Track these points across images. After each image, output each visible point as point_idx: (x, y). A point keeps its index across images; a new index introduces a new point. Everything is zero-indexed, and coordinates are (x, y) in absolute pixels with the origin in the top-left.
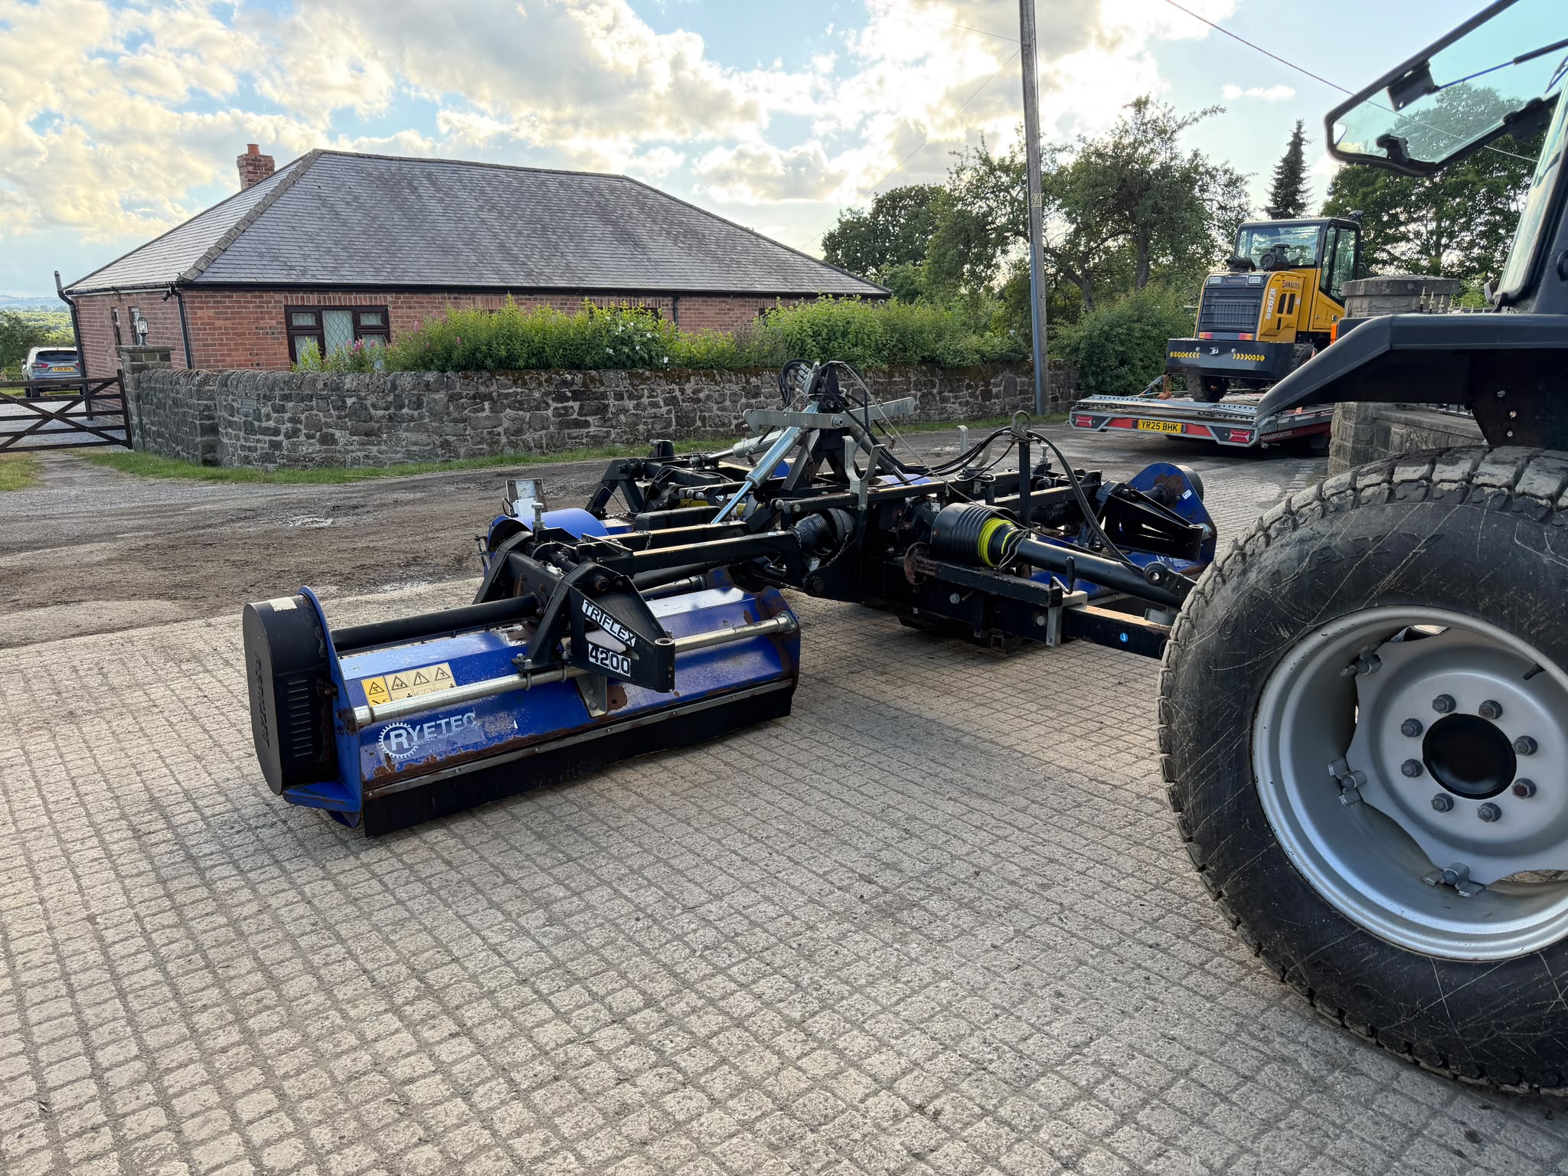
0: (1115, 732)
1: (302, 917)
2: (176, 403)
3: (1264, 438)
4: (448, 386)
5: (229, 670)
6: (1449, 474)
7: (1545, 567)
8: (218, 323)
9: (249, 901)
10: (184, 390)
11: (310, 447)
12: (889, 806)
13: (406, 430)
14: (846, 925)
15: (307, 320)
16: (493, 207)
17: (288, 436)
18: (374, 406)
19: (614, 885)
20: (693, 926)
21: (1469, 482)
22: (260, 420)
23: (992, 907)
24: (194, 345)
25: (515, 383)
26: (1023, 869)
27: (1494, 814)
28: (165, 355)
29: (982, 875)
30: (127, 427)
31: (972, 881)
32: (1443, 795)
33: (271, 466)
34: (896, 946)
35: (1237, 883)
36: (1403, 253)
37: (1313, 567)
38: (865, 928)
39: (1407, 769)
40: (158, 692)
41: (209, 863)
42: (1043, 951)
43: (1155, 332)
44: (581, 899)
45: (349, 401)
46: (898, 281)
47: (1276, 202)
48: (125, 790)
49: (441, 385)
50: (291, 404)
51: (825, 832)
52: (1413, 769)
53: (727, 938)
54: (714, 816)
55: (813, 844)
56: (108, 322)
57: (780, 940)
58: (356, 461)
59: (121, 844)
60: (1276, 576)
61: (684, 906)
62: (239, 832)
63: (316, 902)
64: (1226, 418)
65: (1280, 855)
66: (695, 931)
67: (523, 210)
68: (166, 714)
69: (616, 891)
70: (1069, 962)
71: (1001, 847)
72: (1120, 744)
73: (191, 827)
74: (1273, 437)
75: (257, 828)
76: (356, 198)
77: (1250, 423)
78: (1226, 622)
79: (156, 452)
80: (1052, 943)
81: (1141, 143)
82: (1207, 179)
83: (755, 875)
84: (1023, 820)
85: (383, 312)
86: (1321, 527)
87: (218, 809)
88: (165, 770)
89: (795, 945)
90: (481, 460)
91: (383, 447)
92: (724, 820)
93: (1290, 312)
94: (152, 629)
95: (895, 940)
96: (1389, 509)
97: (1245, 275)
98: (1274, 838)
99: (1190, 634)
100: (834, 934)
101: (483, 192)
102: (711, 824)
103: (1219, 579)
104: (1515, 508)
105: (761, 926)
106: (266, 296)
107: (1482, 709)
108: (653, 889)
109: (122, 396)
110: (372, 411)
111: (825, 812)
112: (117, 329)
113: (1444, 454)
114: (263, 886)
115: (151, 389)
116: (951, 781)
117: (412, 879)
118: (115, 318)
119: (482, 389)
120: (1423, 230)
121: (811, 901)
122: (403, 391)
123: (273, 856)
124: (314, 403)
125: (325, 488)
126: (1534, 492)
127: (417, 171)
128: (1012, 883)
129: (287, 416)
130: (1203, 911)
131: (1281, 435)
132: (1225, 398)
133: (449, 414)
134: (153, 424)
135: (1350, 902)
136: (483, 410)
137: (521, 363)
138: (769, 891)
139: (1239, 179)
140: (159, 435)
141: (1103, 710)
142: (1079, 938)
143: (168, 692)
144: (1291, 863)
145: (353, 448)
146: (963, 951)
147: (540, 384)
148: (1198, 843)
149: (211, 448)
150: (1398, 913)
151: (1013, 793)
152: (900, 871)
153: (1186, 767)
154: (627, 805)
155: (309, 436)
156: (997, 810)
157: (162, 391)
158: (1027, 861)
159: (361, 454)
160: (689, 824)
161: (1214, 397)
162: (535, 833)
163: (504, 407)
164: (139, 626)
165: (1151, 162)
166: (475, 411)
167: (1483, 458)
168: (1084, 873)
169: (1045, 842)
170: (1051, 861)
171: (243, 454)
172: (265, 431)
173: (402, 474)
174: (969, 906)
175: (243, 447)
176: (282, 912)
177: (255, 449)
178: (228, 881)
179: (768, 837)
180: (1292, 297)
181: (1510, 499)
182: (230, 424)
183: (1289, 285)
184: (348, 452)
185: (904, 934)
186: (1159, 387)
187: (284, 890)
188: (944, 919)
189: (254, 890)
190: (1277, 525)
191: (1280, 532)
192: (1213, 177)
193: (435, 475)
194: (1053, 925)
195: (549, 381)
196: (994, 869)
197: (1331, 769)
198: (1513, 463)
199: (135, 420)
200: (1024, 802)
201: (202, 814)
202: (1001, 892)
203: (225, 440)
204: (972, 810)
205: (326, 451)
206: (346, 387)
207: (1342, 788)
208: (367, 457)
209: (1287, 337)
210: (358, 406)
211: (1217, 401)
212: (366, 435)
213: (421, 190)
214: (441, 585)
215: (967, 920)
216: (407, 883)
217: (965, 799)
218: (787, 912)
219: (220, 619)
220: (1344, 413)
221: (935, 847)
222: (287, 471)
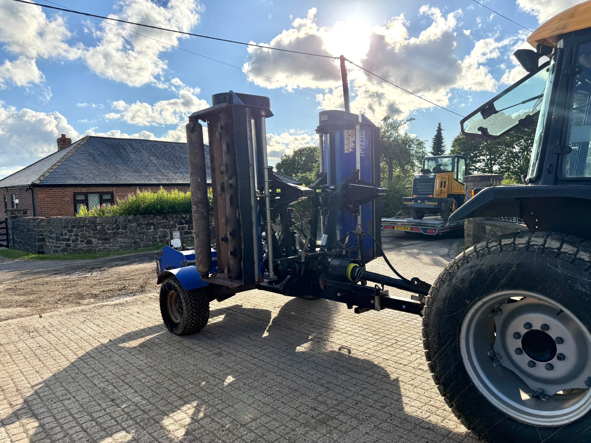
0: (402, 344)
1: (82, 438)
2: (28, 230)
3: (440, 232)
4: (137, 221)
5: (50, 335)
6: (521, 241)
7: (560, 274)
8: (46, 199)
9: (60, 432)
10: (32, 225)
11: (83, 246)
12: (320, 378)
13: (120, 238)
14: (307, 428)
15: (82, 198)
16: (155, 155)
17: (73, 241)
18: (108, 229)
19: (212, 417)
20: (245, 432)
21: (528, 244)
22: (62, 236)
23: (364, 417)
24: (37, 208)
25: (163, 219)
26: (374, 400)
27: (551, 367)
28: (25, 213)
29: (359, 404)
30: (8, 240)
31: (355, 407)
32: (531, 361)
33: (66, 253)
34: (328, 435)
35: (459, 400)
36: (479, 166)
37: (476, 277)
38: (315, 429)
39: (517, 352)
40: (20, 345)
41: (42, 417)
42: (386, 433)
43: (397, 196)
44: (199, 423)
45: (98, 227)
46: (304, 179)
47: (434, 150)
48: (6, 387)
49: (134, 220)
50: (75, 229)
51: (296, 390)
52: (519, 351)
53: (260, 437)
54: (250, 386)
55: (291, 396)
56: (2, 200)
57: (281, 436)
58: (100, 250)
59: (4, 410)
60: (463, 281)
61: (241, 424)
62: (55, 403)
63: (88, 430)
64: (426, 225)
65: (474, 388)
66: (246, 434)
67: (166, 156)
68: (24, 354)
69: (213, 419)
70: (396, 437)
71: (365, 392)
72: (405, 348)
73: (34, 402)
74: (443, 231)
75: (62, 400)
76: (102, 153)
77: (434, 227)
78: (446, 298)
79: (19, 249)
80: (389, 430)
81: (387, 131)
82: (411, 142)
83: (269, 409)
84: (372, 381)
85: (112, 194)
86: (477, 262)
87: (46, 393)
88: (23, 378)
89: (287, 438)
90: (150, 248)
91: (111, 245)
92: (254, 388)
93: (445, 187)
94: (18, 319)
95: (327, 433)
96: (501, 254)
97: (427, 175)
98: (471, 381)
99: (432, 303)
100: (303, 433)
101: (151, 150)
102: (249, 390)
103: (441, 282)
104: (546, 253)
105: (273, 431)
106: (66, 189)
107: (542, 327)
108: (228, 417)
109: (7, 228)
110: (107, 231)
111: (295, 382)
112: (6, 202)
113: (516, 235)
114: (66, 425)
115: (18, 225)
116: (343, 367)
117: (128, 418)
118: (5, 198)
119: (151, 221)
120: (485, 158)
121: (292, 419)
122: (120, 223)
123: (70, 412)
124: (84, 228)
125: (87, 261)
126: (552, 247)
127: (126, 143)
128: (371, 406)
129: (73, 234)
130: (445, 413)
131: (446, 231)
132: (424, 218)
133: (137, 231)
134: (18, 238)
135: (502, 405)
136: (151, 229)
137: (166, 211)
138: (275, 416)
139: (422, 142)
140: (20, 242)
141: (396, 335)
142: (399, 427)
143: (25, 345)
144: (479, 391)
145: (99, 245)
146: (355, 436)
147: (173, 219)
148: (442, 384)
149: (42, 247)
150: (521, 409)
151: (367, 370)
152: (327, 405)
153: (435, 355)
154: (215, 383)
155: (82, 241)
156: (362, 377)
157: (23, 225)
158: (375, 397)
159: (102, 247)
160: (240, 390)
161: (421, 218)
162: (178, 397)
163: (159, 228)
164: (12, 318)
165: (391, 137)
166: (148, 229)
167: (532, 236)
168: (398, 401)
169: (381, 389)
170: (385, 396)
171: (55, 249)
172: (64, 240)
173: (118, 254)
174: (355, 417)
175: (55, 246)
176: (74, 436)
177: (60, 247)
178: (51, 424)
179: (273, 394)
180: (445, 182)
181: (543, 249)
182: (50, 237)
183: (443, 178)
184: (97, 247)
185: (330, 430)
186: (400, 215)
187: (75, 427)
188: (346, 423)
189: (62, 427)
190: (461, 261)
191: (462, 264)
192: (412, 142)
193: (131, 254)
194: (388, 422)
195: (176, 217)
196: (363, 401)
197: (489, 353)
198: (543, 237)
199: (11, 237)
200: (372, 373)
201: (39, 396)
202: (367, 410)
203: (48, 244)
204: (352, 378)
205: (88, 247)
206: (98, 222)
207: (493, 360)
208: (104, 248)
209: (445, 196)
210: (101, 229)
211: (422, 219)
212: (105, 240)
213: (127, 150)
214: (135, 297)
215: (355, 423)
216: (126, 420)
217: (349, 373)
218: (283, 424)
219: (46, 314)
220: (468, 222)
221: (339, 394)
222: (72, 255)
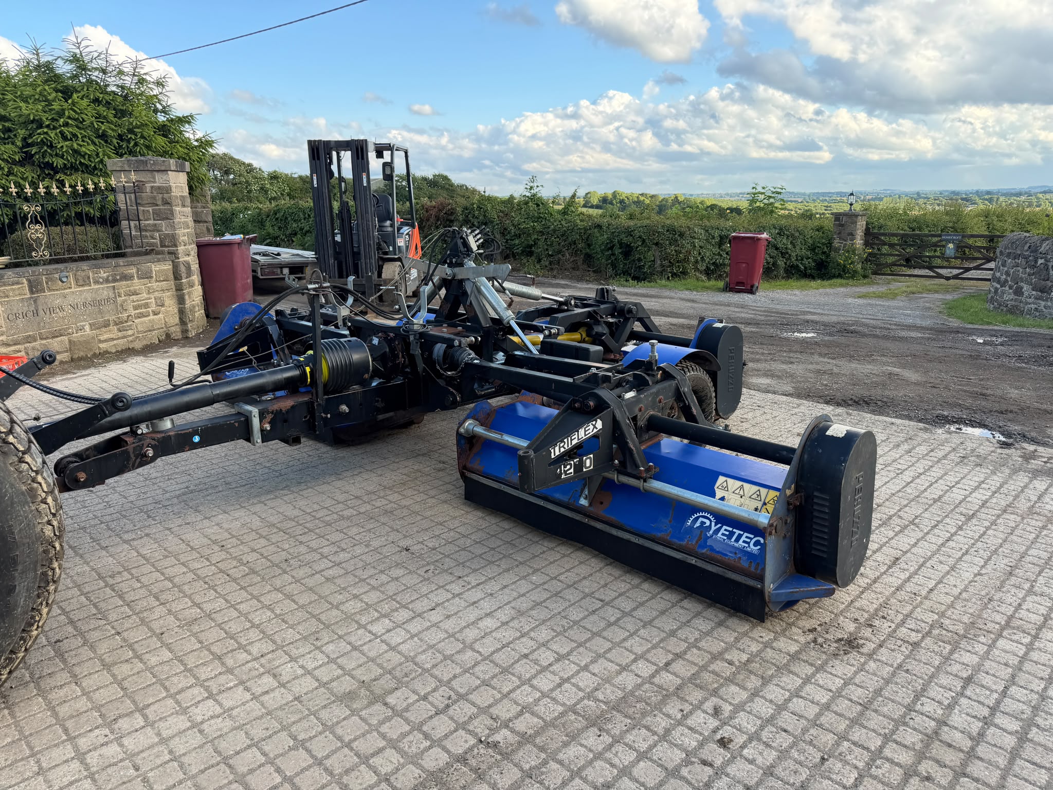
11: (1009, 296)
45: (1040, 261)
91: (1049, 304)
145: (1031, 300)
155: (1010, 287)
159: (1034, 307)
184: (1027, 303)
210: (1043, 266)
212: (1042, 291)
